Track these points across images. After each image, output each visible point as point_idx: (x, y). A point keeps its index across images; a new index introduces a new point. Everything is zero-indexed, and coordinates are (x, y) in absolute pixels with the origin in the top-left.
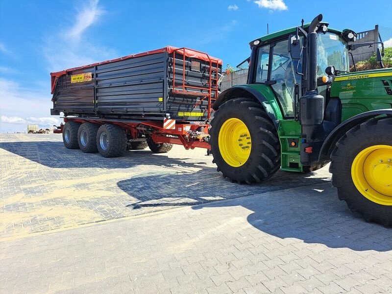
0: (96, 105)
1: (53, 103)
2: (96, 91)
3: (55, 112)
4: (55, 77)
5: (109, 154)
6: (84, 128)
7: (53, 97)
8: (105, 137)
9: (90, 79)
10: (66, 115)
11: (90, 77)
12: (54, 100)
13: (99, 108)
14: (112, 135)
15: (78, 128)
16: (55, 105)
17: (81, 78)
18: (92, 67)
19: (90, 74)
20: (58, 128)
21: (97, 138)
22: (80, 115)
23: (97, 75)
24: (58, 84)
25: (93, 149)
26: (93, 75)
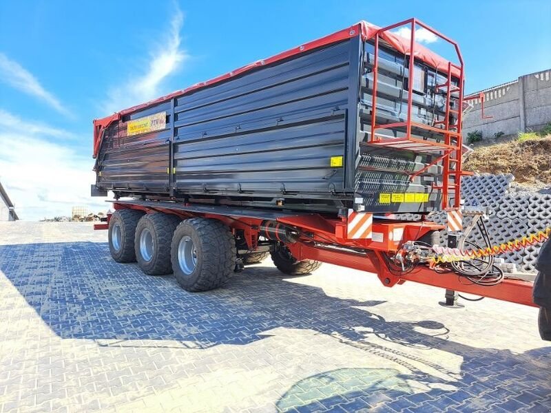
0: (173, 177)
1: (95, 173)
2: (174, 148)
3: (99, 190)
4: (100, 126)
5: (196, 285)
6: (148, 225)
7: (97, 164)
8: (189, 245)
9: (163, 126)
10: (118, 195)
11: (161, 122)
12: (98, 168)
13: (179, 184)
14: (204, 243)
15: (137, 224)
16: (99, 179)
17: (145, 125)
18: (168, 101)
19: (163, 116)
20: (103, 220)
21: (172, 246)
22: (143, 196)
23: (176, 116)
24: (104, 140)
25: (164, 268)
26: (168, 118)
